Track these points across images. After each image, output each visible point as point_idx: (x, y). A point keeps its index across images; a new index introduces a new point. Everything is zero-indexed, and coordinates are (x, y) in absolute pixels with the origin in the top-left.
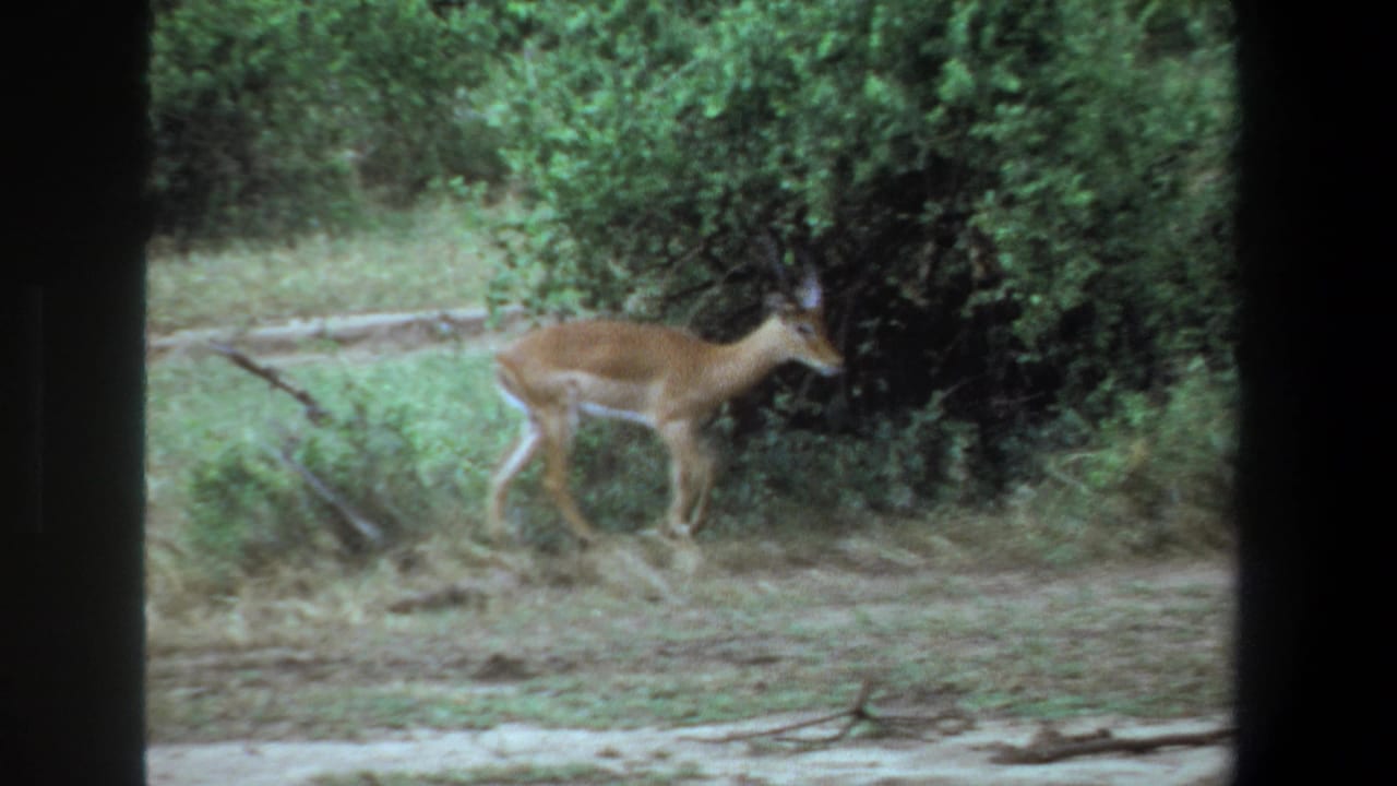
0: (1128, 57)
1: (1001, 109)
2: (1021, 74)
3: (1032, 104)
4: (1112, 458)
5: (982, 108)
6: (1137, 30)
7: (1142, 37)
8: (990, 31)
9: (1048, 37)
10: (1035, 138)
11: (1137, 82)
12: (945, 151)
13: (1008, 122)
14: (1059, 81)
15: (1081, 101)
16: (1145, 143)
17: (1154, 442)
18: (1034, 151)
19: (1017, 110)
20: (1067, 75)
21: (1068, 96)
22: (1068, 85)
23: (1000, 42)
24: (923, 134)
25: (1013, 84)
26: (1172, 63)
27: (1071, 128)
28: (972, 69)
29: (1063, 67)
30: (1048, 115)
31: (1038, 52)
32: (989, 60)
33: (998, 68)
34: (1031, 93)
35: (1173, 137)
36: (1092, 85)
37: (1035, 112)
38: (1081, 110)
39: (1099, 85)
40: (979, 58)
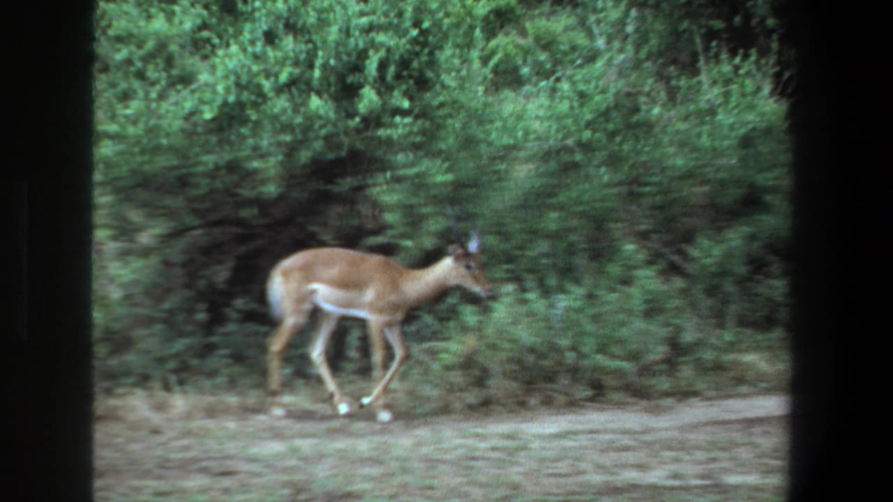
0: (481, 89)
1: (398, 119)
2: (411, 99)
3: (417, 117)
4: (454, 346)
5: (386, 119)
6: (487, 71)
7: (490, 76)
8: (392, 69)
9: (430, 74)
10: (418, 139)
11: (486, 105)
12: (359, 145)
13: (400, 128)
14: (435, 103)
15: (450, 116)
16: (490, 144)
17: (481, 337)
18: (416, 147)
19: (408, 120)
20: (441, 99)
21: (441, 112)
22: (442, 105)
23: (398, 77)
24: (346, 133)
25: (406, 104)
26: (508, 94)
27: (442, 133)
28: (379, 93)
29: (438, 95)
30: (428, 124)
31: (423, 84)
32: (390, 89)
33: (396, 93)
34: (416, 111)
35: (507, 141)
36: (456, 106)
37: (420, 122)
38: (450, 121)
39: (462, 106)
40: (383, 86)
